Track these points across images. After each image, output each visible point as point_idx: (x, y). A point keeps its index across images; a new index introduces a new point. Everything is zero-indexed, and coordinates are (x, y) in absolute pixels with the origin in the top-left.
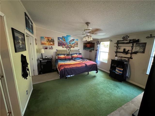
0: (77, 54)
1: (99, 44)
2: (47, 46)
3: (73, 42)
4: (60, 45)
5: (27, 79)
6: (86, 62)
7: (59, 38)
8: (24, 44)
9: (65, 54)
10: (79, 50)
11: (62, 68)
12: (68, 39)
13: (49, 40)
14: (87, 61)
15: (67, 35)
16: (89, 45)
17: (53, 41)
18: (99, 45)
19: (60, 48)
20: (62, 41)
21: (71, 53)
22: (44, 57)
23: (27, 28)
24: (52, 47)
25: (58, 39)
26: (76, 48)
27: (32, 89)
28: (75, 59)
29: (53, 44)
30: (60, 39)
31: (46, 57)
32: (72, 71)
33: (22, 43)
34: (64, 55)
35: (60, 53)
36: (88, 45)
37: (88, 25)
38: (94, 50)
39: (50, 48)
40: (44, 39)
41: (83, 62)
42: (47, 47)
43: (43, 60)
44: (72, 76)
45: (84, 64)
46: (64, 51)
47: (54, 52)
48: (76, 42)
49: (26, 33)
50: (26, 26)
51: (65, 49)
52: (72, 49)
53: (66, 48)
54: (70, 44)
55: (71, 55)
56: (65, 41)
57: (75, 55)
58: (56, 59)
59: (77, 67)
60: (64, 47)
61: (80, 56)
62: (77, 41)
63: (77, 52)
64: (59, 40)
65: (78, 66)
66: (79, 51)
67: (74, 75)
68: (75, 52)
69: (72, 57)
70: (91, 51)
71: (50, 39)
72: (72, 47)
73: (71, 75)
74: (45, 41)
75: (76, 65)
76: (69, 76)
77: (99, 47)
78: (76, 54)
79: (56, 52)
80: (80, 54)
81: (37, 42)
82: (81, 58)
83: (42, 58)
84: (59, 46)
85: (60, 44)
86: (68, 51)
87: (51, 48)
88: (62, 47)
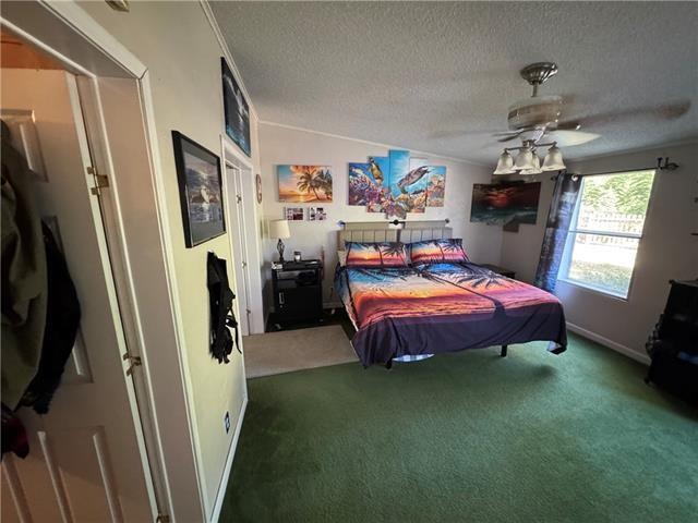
0: (442, 245)
1: (571, 188)
2: (302, 204)
3: (420, 184)
4: (359, 199)
5: (227, 361)
6: (493, 287)
7: (352, 166)
8: (218, 203)
9: (381, 244)
10: (447, 221)
11: (377, 318)
12: (397, 167)
13: (308, 177)
14: (499, 280)
15: (390, 152)
16: (502, 196)
17: (325, 182)
18: (568, 196)
19: (359, 214)
20: (368, 179)
21: (405, 238)
22: (287, 257)
23: (230, 131)
24: (321, 209)
25: (351, 173)
26: (432, 214)
27: (246, 400)
28: (427, 268)
29: (328, 198)
30: (358, 171)
31: (296, 253)
32: (423, 334)
33: (211, 201)
34: (376, 246)
35: (358, 237)
36: (499, 197)
37: (535, 82)
38: (532, 220)
39: (313, 216)
40: (292, 173)
41: (475, 290)
42: (301, 210)
43: (284, 269)
44: (420, 358)
45: (489, 303)
46: (375, 227)
47: (329, 234)
48: (436, 183)
49: (226, 151)
50: (227, 123)
51: (380, 217)
52: (412, 217)
53: (383, 214)
54: (404, 192)
55: (410, 246)
56: (379, 178)
57: (431, 249)
58: (339, 264)
59: (449, 316)
60: (376, 207)
61: (456, 254)
62: (442, 179)
63: (438, 235)
64: (355, 175)
65: (454, 312)
66: (447, 225)
67: (429, 356)
68: (427, 235)
69: (412, 259)
70: (512, 227)
71: (315, 176)
72: (411, 208)
73: (415, 354)
74: (293, 184)
75: (443, 305)
76: (407, 358)
77: (573, 206)
78: (436, 242)
79: (339, 233)
80: (455, 242)
81: (263, 190)
82: (462, 264)
83: (281, 261)
84: (351, 202)
85: (356, 196)
86: (392, 226)
87: (319, 215)
88: (364, 207)
